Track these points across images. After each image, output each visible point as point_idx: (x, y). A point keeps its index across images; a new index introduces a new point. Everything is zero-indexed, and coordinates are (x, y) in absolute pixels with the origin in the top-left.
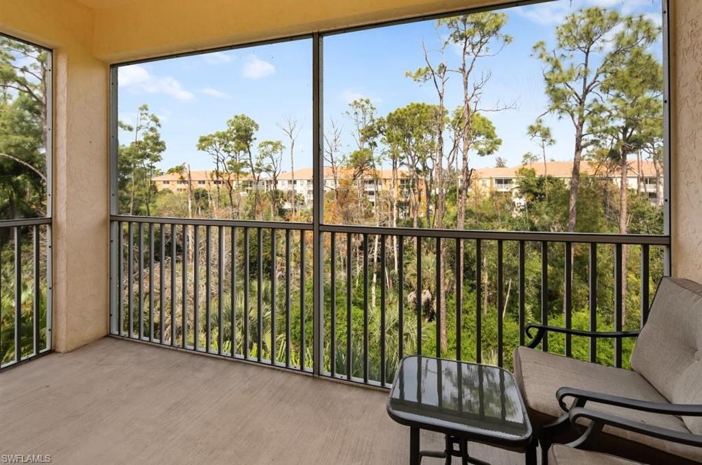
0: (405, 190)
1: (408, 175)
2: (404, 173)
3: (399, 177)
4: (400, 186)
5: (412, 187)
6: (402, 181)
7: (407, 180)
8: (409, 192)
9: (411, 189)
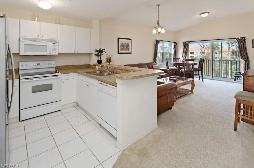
0: (234, 56)
1: (236, 50)
2: (234, 49)
3: (232, 51)
4: (232, 55)
5: (238, 55)
6: (233, 53)
7: (235, 52)
8: (237, 57)
9: (238, 56)
